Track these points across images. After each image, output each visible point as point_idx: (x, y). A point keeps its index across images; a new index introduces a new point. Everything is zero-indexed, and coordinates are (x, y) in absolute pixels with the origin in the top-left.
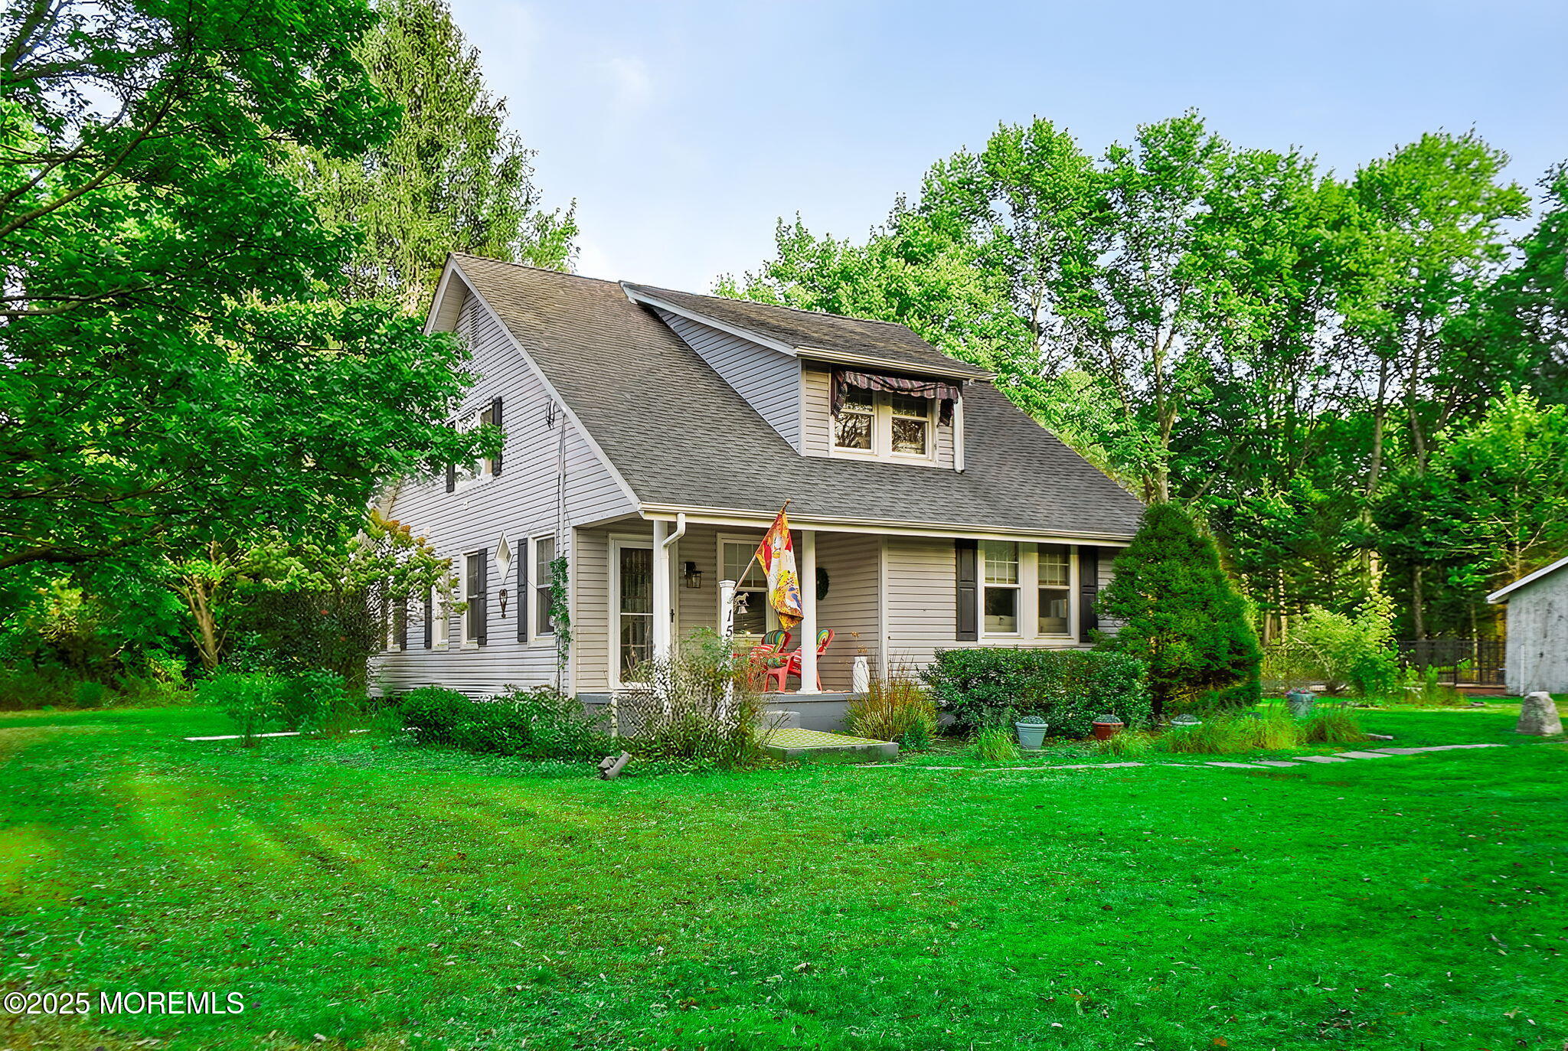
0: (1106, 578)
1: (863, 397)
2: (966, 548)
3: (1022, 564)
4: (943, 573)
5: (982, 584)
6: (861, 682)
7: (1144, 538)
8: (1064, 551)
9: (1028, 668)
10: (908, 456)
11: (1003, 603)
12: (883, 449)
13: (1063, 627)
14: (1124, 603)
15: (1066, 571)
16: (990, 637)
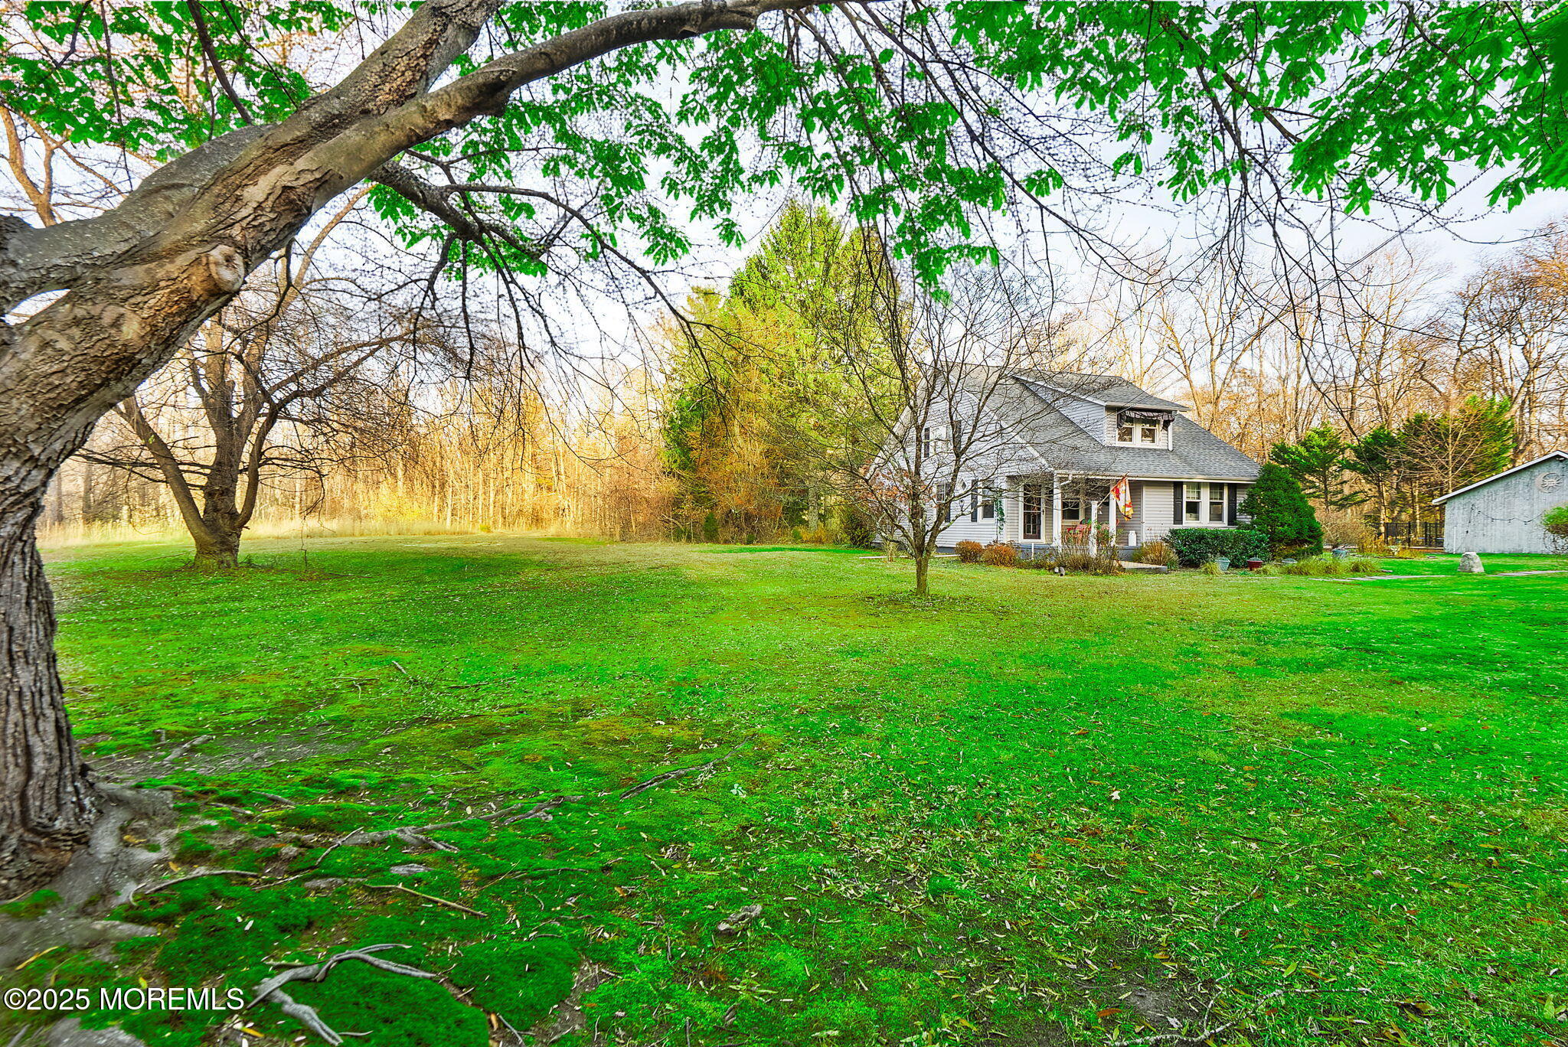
0: (1241, 498)
1: (1131, 420)
2: (1178, 486)
3: (1202, 490)
4: (1168, 495)
5: (1185, 500)
6: (1132, 542)
7: (1262, 479)
8: (1221, 486)
9: (1217, 537)
10: (1147, 444)
11: (1193, 508)
12: (1138, 441)
13: (1220, 518)
14: (1250, 508)
15: (1222, 494)
16: (1189, 523)
